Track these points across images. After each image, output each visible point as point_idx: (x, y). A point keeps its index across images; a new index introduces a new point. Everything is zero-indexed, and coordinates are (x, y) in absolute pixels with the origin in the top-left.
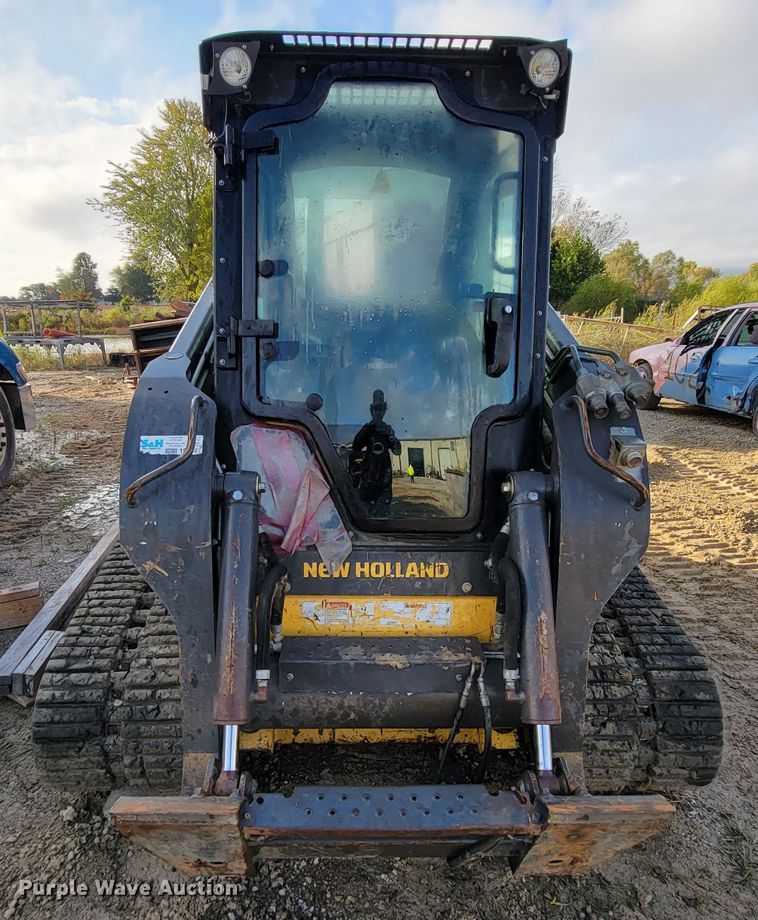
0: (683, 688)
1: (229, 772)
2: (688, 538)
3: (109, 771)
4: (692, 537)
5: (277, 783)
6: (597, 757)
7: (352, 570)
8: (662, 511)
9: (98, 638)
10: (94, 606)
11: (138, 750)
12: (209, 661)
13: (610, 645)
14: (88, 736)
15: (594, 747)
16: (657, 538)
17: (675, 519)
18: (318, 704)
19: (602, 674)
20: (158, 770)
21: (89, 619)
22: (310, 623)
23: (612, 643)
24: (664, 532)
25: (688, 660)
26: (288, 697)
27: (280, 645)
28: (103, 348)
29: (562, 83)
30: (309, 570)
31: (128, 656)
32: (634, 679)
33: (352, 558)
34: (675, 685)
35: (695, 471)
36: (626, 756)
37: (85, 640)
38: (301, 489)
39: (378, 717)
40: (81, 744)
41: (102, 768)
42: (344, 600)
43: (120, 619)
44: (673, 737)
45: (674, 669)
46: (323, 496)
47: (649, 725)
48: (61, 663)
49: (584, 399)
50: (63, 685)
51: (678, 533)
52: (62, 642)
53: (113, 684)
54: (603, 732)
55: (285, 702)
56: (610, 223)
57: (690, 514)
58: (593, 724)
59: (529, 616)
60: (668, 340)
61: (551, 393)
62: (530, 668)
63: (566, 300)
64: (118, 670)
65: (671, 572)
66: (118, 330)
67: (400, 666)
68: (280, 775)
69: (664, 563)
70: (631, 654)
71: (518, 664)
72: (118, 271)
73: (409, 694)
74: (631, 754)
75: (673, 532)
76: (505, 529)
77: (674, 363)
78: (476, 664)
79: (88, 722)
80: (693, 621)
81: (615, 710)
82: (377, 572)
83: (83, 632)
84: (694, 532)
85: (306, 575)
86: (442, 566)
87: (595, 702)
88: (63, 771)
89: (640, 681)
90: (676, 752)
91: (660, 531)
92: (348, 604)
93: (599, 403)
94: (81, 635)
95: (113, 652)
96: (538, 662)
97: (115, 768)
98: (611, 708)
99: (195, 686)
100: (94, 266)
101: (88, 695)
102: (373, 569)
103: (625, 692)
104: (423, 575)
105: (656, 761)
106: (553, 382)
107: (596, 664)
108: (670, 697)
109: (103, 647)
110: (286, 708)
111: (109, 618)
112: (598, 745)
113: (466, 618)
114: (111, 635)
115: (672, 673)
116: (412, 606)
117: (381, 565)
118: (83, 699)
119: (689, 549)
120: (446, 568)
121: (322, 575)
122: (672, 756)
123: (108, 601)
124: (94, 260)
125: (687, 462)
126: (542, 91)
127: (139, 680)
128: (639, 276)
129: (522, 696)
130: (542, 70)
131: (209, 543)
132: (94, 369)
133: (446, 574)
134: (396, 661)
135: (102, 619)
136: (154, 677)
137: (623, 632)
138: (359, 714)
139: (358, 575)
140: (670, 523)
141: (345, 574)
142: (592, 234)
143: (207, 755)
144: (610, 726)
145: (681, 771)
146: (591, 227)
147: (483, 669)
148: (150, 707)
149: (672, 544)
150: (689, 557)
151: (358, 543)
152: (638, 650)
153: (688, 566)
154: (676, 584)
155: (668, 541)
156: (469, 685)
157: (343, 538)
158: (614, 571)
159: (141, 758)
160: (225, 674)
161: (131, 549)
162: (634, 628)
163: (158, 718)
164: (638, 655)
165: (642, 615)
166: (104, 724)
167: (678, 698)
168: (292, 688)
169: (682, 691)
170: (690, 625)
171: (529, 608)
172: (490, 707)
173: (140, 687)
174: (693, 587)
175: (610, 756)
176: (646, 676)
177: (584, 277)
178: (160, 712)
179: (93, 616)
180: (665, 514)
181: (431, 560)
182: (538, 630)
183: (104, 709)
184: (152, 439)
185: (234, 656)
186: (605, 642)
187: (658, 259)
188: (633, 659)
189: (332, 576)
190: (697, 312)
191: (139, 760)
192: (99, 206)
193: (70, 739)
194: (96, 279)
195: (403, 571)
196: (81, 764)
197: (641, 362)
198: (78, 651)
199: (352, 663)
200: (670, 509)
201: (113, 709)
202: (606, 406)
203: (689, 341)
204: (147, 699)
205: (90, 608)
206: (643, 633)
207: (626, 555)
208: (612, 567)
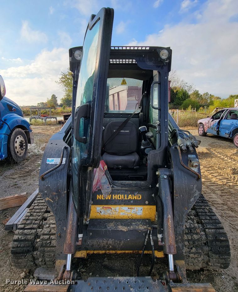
0: (216, 235)
1: (68, 271)
2: (217, 176)
3: (34, 263)
4: (218, 176)
5: (90, 263)
6: (190, 260)
7: (112, 197)
8: (209, 167)
9: (35, 217)
10: (36, 206)
11: (44, 256)
12: (65, 229)
13: (193, 220)
14: (28, 251)
15: (189, 256)
16: (208, 176)
17: (212, 170)
18: (100, 243)
19: (190, 231)
20: (50, 263)
21: (33, 210)
22: (98, 214)
23: (193, 219)
24: (210, 174)
25: (218, 225)
26: (90, 241)
27: (88, 222)
28: (56, 119)
29: (170, 58)
30: (99, 197)
31: (44, 223)
32: (201, 232)
33: (112, 193)
34: (214, 235)
35: (218, 155)
36: (200, 259)
37: (31, 218)
38: (96, 172)
39: (119, 247)
40: (26, 254)
41: (32, 262)
42: (109, 207)
43: (43, 210)
44: (214, 253)
45: (213, 229)
46: (102, 174)
47: (206, 248)
48: (23, 226)
49: (180, 147)
50: (22, 234)
51: (214, 174)
52: (24, 219)
53: (37, 233)
54: (192, 251)
55: (89, 242)
56: (191, 86)
57: (217, 168)
58: (188, 248)
59: (165, 216)
60: (208, 117)
61: (171, 141)
62: (166, 234)
63: (180, 105)
64: (40, 228)
65: (212, 187)
66: (61, 114)
67: (125, 231)
68: (91, 260)
69: (210, 184)
70: (200, 223)
71: (162, 232)
72: (63, 99)
73: (128, 240)
74: (201, 258)
75: (212, 174)
76: (157, 186)
77: (210, 124)
78: (150, 230)
79: (29, 247)
80: (219, 204)
81: (195, 243)
82: (119, 198)
83: (31, 215)
84: (218, 174)
85: (98, 199)
86: (139, 196)
87: (188, 241)
88: (20, 263)
89: (203, 233)
90: (216, 258)
91: (208, 174)
92: (110, 208)
93: (184, 148)
94: (30, 216)
95: (39, 222)
96: (168, 232)
97: (37, 262)
98: (194, 243)
99: (60, 238)
100: (57, 98)
101: (29, 238)
102: (118, 197)
103: (198, 237)
104: (133, 199)
105: (209, 261)
106: (172, 138)
107: (188, 227)
108: (212, 239)
109: (36, 220)
110: (90, 244)
111: (40, 210)
112: (190, 256)
113: (147, 212)
114: (39, 216)
115: (213, 230)
116: (130, 209)
117: (121, 195)
118: (28, 239)
119: (217, 180)
120: (141, 196)
121: (103, 199)
122: (215, 259)
123: (40, 204)
124: (56, 96)
125: (215, 152)
126: (164, 60)
127: (45, 232)
128: (199, 99)
129: (163, 243)
130: (164, 55)
131: (66, 192)
132: (54, 125)
133: (140, 198)
134: (125, 229)
135: (37, 211)
136: (50, 231)
137: (197, 215)
138: (113, 246)
139: (114, 199)
140: (211, 171)
141: (110, 198)
142: (186, 88)
143: (64, 261)
144: (194, 249)
145: (218, 264)
146: (186, 87)
147: (151, 232)
148: (48, 242)
149: (212, 178)
150: (217, 182)
151: (113, 189)
152: (202, 222)
153: (217, 185)
154: (214, 191)
155: (211, 177)
156: (147, 237)
157: (109, 187)
158: (191, 200)
159: (45, 259)
160: (68, 236)
161: (42, 194)
162: (200, 214)
163: (50, 245)
164: (202, 223)
165: (203, 209)
166: (34, 247)
167: (215, 239)
168: (92, 238)
169: (216, 237)
170: (218, 205)
171: (165, 213)
172: (154, 245)
173: (46, 234)
174: (219, 192)
175: (194, 259)
176: (204, 231)
177: (185, 100)
178: (51, 243)
179: (35, 209)
180: (210, 168)
181: (136, 194)
182: (168, 221)
183: (34, 242)
184: (50, 159)
185: (71, 230)
186: (191, 219)
187: (204, 94)
188: (200, 225)
189: (105, 199)
190: (215, 109)
191: (44, 260)
192: (58, 83)
193: (23, 253)
194: (57, 101)
195: (127, 197)
196: (26, 260)
197: (201, 123)
198: (28, 222)
199: (110, 230)
200: (211, 167)
201: (37, 242)
202: (186, 149)
203: (214, 118)
204: (47, 239)
205: (34, 206)
206: (203, 215)
207: (195, 195)
208: (191, 199)
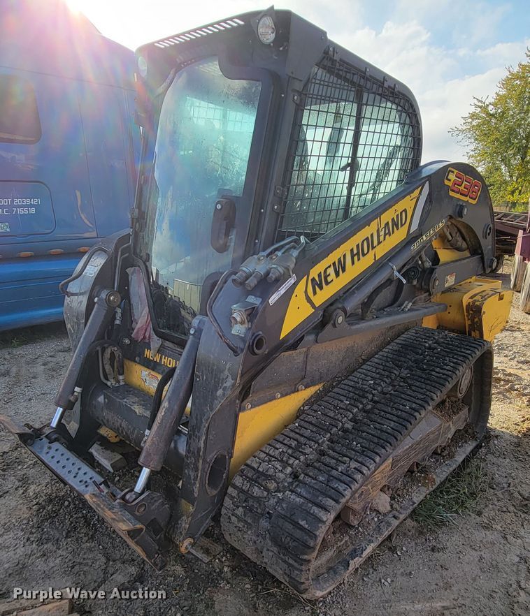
7: (161, 359)
13: (286, 466)
19: (258, 477)
22: (143, 382)
23: (289, 465)
30: (147, 353)
32: (278, 491)
34: (294, 507)
39: (132, 439)
45: (304, 498)
47: (264, 524)
54: (236, 511)
67: (138, 414)
81: (248, 502)
82: (170, 364)
85: (145, 356)
87: (240, 491)
89: (280, 495)
98: (247, 499)
107: (261, 470)
112: (232, 518)
117: (172, 360)
121: (151, 358)
134: (138, 410)
138: (127, 433)
141: (158, 360)
151: (166, 344)
158: (218, 393)
162: (318, 464)
167: (288, 516)
168: (107, 407)
169: (294, 513)
186: (286, 462)
188: (290, 480)
189: (154, 360)
207: (225, 385)
208: (217, 390)
